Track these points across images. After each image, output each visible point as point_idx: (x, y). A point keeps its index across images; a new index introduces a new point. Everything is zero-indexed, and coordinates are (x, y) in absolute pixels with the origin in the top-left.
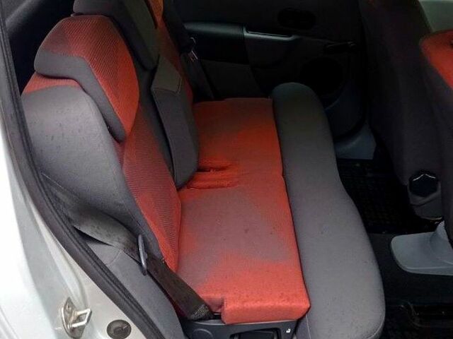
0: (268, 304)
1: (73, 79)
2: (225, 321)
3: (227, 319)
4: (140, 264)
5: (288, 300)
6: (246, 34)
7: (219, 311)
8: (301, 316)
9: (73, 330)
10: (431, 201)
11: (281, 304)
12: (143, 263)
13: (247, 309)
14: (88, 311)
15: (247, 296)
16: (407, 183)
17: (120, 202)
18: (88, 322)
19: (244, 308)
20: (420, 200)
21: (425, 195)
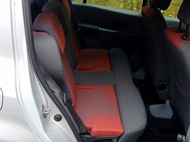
0: (109, 130)
1: (47, 32)
2: (92, 136)
3: (93, 135)
4: (63, 101)
5: (116, 128)
6: (100, 29)
7: (90, 132)
8: (120, 135)
9: (44, 114)
10: (164, 92)
11: (113, 130)
12: (65, 101)
13: (101, 131)
14: (49, 109)
15: (101, 127)
16: (156, 85)
17: (61, 75)
18: (50, 112)
19: (99, 131)
20: (161, 92)
21: (163, 90)
